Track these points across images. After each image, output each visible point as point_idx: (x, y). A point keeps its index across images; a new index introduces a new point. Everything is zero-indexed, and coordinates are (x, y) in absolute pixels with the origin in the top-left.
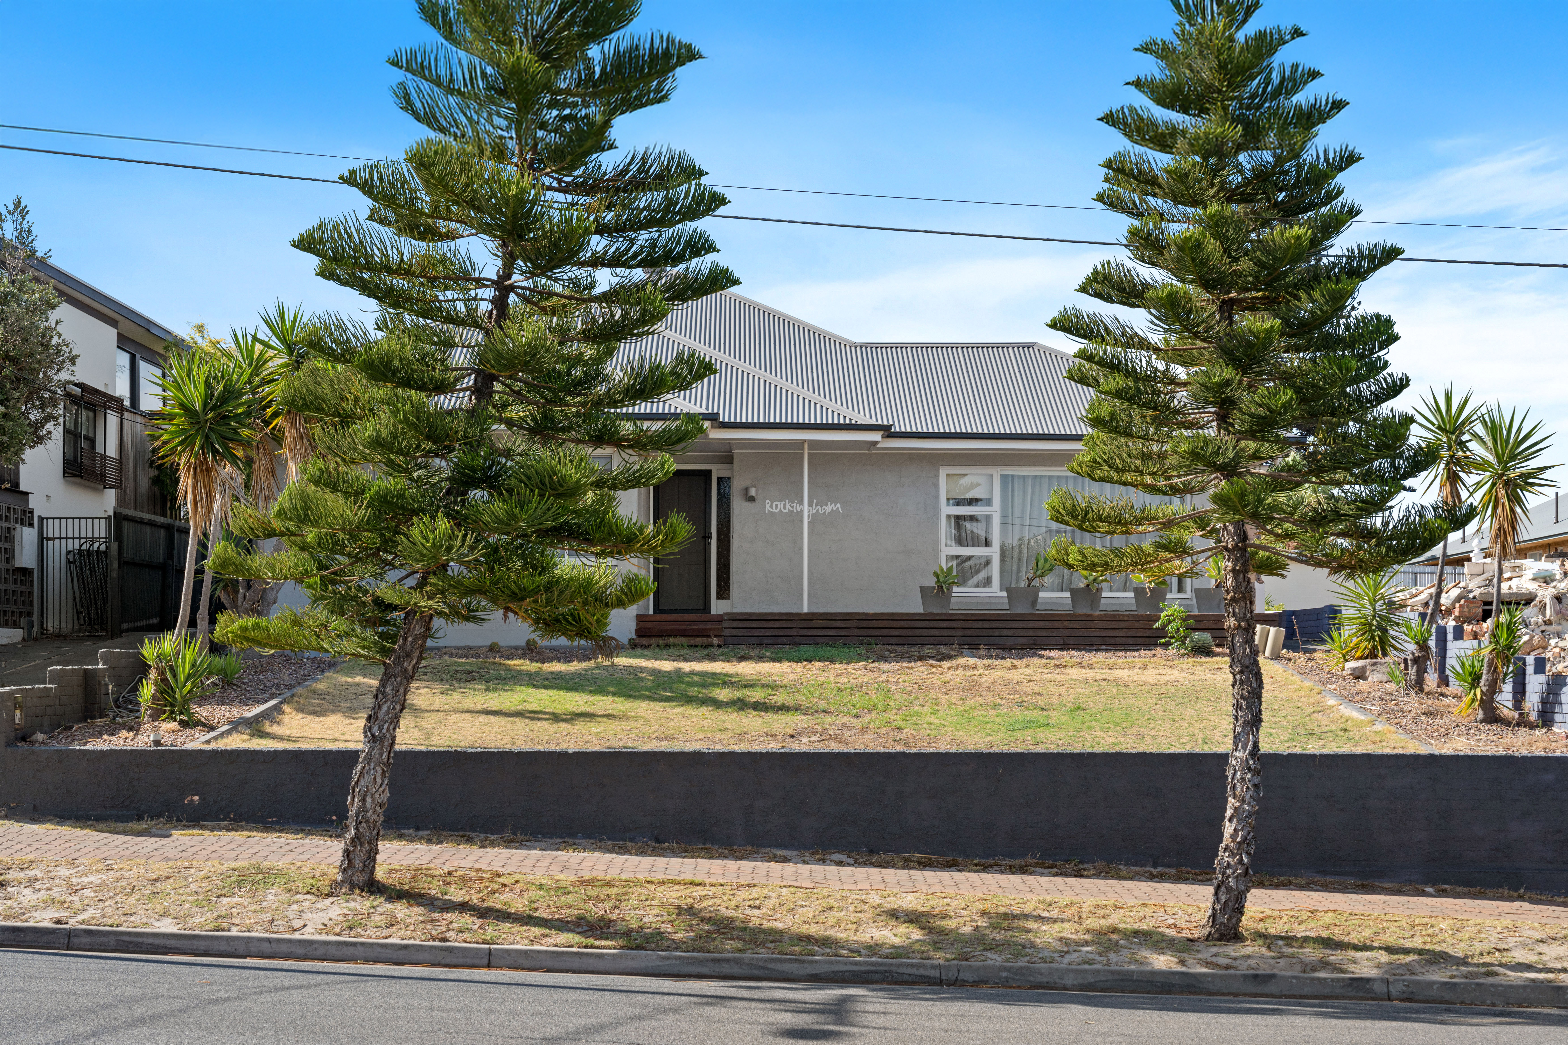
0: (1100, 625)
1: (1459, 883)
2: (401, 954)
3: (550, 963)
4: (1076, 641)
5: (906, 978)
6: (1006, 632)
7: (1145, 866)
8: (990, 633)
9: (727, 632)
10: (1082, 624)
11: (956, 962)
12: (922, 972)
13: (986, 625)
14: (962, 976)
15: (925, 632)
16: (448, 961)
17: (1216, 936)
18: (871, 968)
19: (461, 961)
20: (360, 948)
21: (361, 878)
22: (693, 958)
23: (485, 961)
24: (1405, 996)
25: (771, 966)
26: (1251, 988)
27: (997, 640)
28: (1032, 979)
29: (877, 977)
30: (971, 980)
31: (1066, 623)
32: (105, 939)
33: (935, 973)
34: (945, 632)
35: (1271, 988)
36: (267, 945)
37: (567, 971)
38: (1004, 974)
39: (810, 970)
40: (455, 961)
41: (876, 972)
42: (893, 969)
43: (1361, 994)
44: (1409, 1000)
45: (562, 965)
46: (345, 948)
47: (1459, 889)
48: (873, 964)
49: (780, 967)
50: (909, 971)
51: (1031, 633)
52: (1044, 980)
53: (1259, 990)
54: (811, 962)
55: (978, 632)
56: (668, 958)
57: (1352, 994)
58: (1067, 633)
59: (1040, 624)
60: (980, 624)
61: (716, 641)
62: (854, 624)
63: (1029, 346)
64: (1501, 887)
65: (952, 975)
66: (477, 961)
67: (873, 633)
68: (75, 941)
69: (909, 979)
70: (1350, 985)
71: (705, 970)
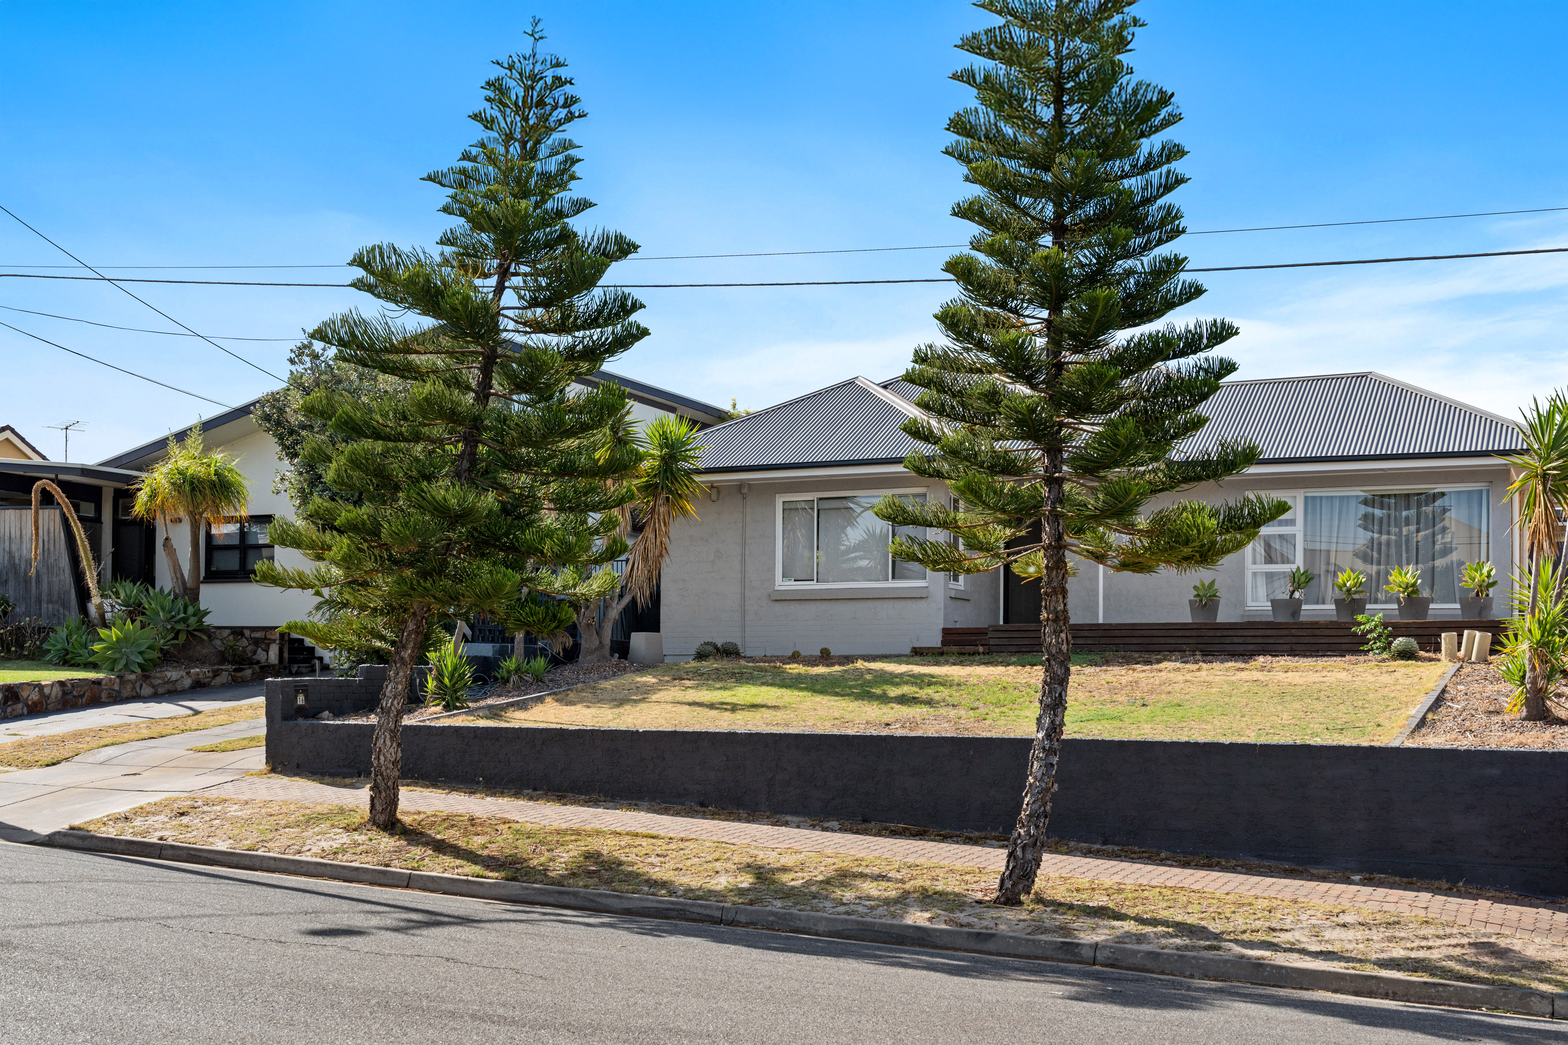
0: (1327, 632)
1: (1395, 873)
2: (353, 875)
3: (447, 887)
4: (1303, 647)
5: (695, 916)
6: (1236, 640)
7: (1095, 843)
8: (1222, 640)
9: (992, 642)
10: (1309, 632)
11: (743, 906)
12: (708, 912)
13: (1219, 633)
14: (738, 918)
15: (1162, 640)
16: (381, 881)
17: (1002, 900)
18: (670, 906)
19: (390, 882)
20: (329, 868)
21: (381, 818)
22: (545, 890)
23: (405, 883)
24: (1110, 962)
25: (598, 899)
26: (973, 945)
27: (1228, 647)
28: (792, 923)
29: (674, 913)
30: (744, 921)
31: (1293, 631)
32: (180, 852)
33: (717, 914)
34: (1180, 641)
35: (990, 946)
36: (272, 862)
37: (456, 894)
38: (771, 918)
39: (626, 905)
40: (386, 881)
41: (674, 910)
42: (687, 908)
43: (1068, 957)
44: (1112, 966)
45: (455, 890)
46: (319, 868)
47: (1391, 879)
48: (672, 903)
49: (604, 901)
50: (699, 910)
51: (1259, 640)
52: (802, 925)
53: (979, 947)
54: (628, 898)
55: (1209, 640)
56: (527, 889)
57: (1061, 957)
58: (1294, 640)
59: (1269, 632)
60: (1212, 633)
61: (981, 649)
62: (1101, 633)
63: (1363, 376)
64: (1440, 879)
65: (730, 917)
66: (399, 883)
67: (1117, 641)
68: (164, 852)
69: (698, 917)
70: (1060, 948)
71: (551, 900)
